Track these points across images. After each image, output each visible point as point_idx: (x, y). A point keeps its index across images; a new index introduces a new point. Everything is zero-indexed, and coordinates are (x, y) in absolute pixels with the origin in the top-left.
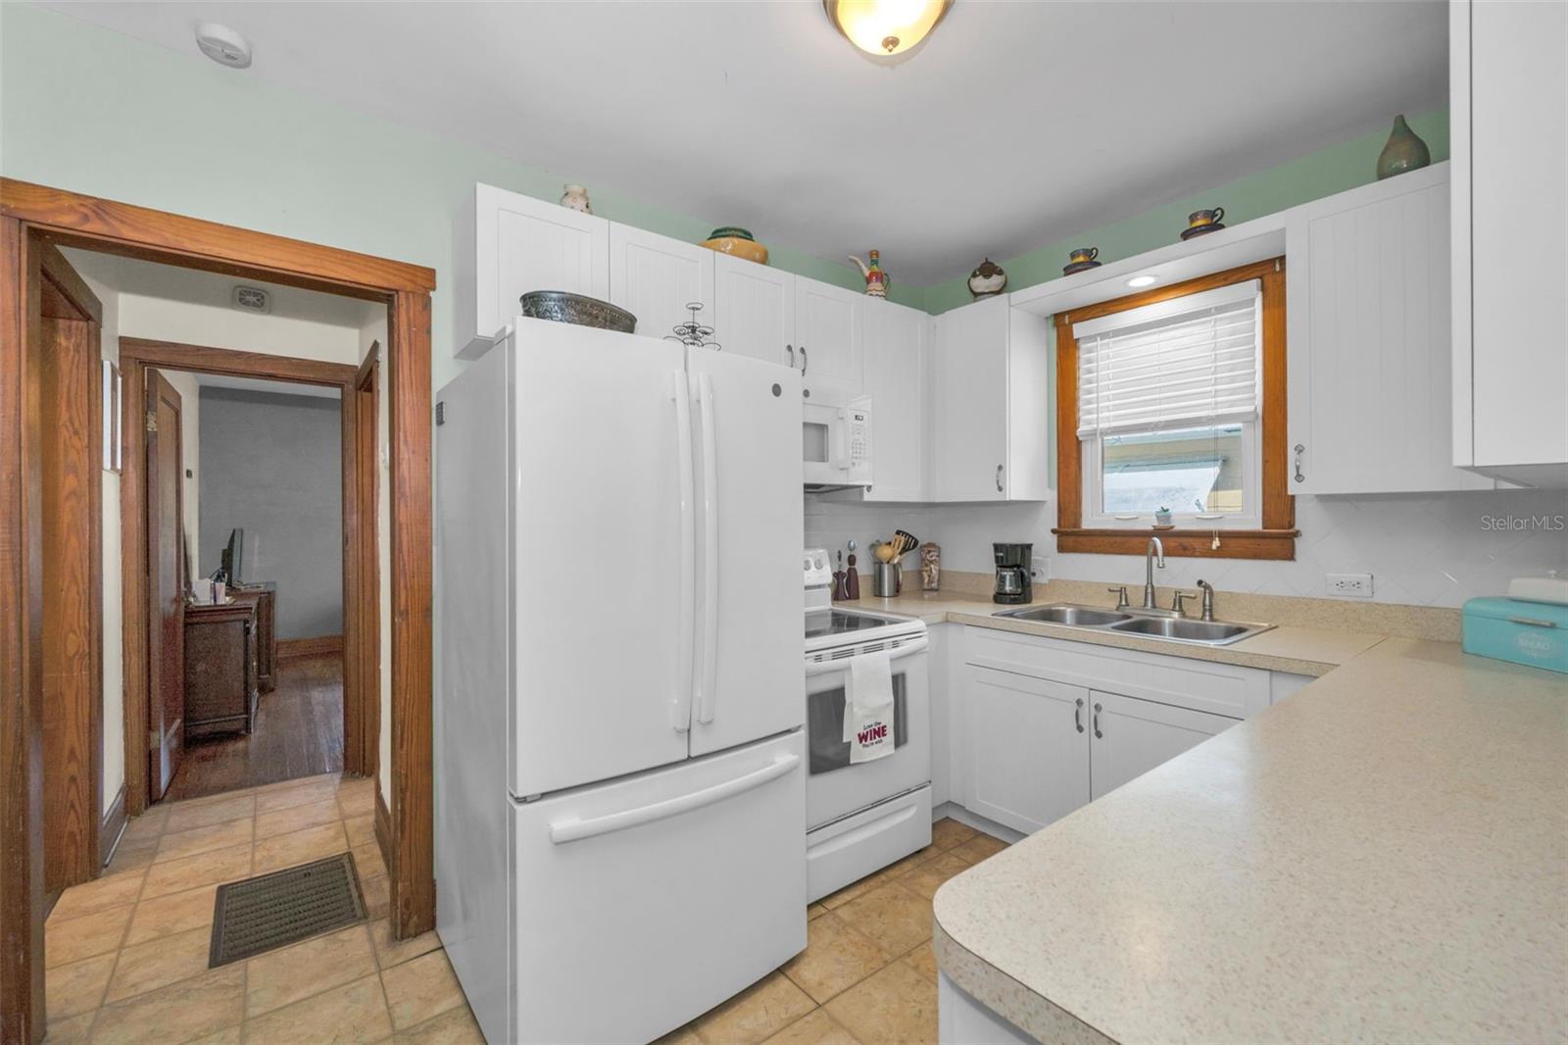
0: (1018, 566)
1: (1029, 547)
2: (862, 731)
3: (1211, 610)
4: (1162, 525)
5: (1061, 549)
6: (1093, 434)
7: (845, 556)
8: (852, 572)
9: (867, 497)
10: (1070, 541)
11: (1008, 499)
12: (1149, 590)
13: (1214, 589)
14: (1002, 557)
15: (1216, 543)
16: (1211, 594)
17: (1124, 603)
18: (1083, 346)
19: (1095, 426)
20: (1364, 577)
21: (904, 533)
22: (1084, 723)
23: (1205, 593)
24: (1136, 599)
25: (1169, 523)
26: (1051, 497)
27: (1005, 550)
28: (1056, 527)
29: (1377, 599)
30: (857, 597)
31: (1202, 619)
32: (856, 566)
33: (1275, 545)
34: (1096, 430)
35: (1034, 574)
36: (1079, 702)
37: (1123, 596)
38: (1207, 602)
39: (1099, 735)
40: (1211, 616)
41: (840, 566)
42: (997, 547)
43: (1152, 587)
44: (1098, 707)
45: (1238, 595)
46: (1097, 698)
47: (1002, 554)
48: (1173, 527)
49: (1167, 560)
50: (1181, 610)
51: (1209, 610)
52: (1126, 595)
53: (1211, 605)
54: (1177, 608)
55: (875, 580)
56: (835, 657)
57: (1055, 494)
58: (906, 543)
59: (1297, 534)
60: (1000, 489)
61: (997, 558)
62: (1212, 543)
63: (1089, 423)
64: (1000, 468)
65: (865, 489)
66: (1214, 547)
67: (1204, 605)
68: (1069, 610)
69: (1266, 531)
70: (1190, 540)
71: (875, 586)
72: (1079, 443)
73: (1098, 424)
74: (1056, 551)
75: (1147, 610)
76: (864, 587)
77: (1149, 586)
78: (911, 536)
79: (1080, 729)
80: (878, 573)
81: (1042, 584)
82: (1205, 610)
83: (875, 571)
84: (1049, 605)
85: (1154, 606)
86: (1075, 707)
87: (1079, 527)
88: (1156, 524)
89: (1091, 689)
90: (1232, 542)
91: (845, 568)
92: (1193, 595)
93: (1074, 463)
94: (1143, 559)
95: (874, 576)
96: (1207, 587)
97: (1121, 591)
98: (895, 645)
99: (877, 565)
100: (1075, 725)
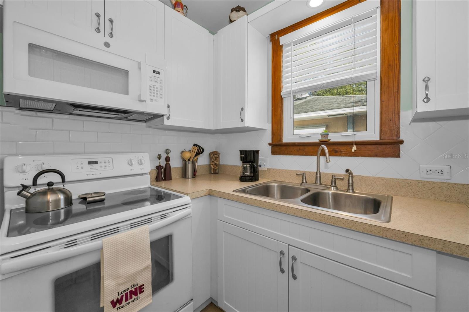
0: (252, 162)
1: (257, 152)
2: (115, 297)
3: (352, 186)
4: (324, 139)
5: (274, 153)
6: (289, 93)
7: (164, 156)
8: (168, 166)
9: (167, 122)
10: (277, 149)
11: (246, 126)
12: (318, 175)
13: (354, 174)
14: (244, 157)
15: (354, 148)
16: (352, 177)
17: (305, 182)
18: (285, 49)
19: (290, 89)
20: (446, 168)
21: (197, 145)
22: (285, 267)
23: (349, 176)
24: (311, 179)
25: (328, 138)
26: (268, 127)
27: (245, 154)
28: (271, 142)
29: (453, 181)
30: (170, 179)
31: (347, 191)
32: (170, 163)
33: (388, 149)
34: (290, 91)
35: (260, 166)
36: (282, 253)
37: (304, 178)
38: (351, 182)
39: (295, 277)
40: (353, 190)
41: (160, 162)
42: (242, 152)
43: (320, 173)
44: (294, 258)
45: (366, 177)
46: (293, 252)
47: (243, 156)
48: (330, 140)
49: (331, 158)
50: (335, 186)
51: (351, 186)
52: (306, 177)
53: (352, 184)
54: (334, 185)
55: (183, 170)
56: (94, 238)
57: (271, 125)
58: (198, 150)
59: (402, 142)
60: (242, 120)
61: (241, 157)
62: (352, 149)
63: (287, 88)
64: (242, 109)
65: (165, 117)
66: (353, 150)
67: (349, 183)
68: (276, 185)
69: (382, 141)
70: (339, 147)
71: (183, 172)
72: (282, 99)
73: (291, 88)
74: (271, 154)
75: (317, 186)
76: (175, 174)
77: (318, 172)
78: (200, 147)
79: (282, 271)
80: (184, 166)
81: (264, 171)
82: (349, 186)
83: (183, 164)
84: (267, 183)
85: (321, 184)
86: (279, 256)
87: (282, 142)
88: (320, 139)
89: (289, 245)
90: (363, 148)
91: (163, 163)
92: (342, 178)
93: (279, 109)
94: (315, 158)
95: (182, 167)
96: (351, 173)
97: (303, 175)
98: (164, 217)
99: (184, 162)
100: (279, 269)
